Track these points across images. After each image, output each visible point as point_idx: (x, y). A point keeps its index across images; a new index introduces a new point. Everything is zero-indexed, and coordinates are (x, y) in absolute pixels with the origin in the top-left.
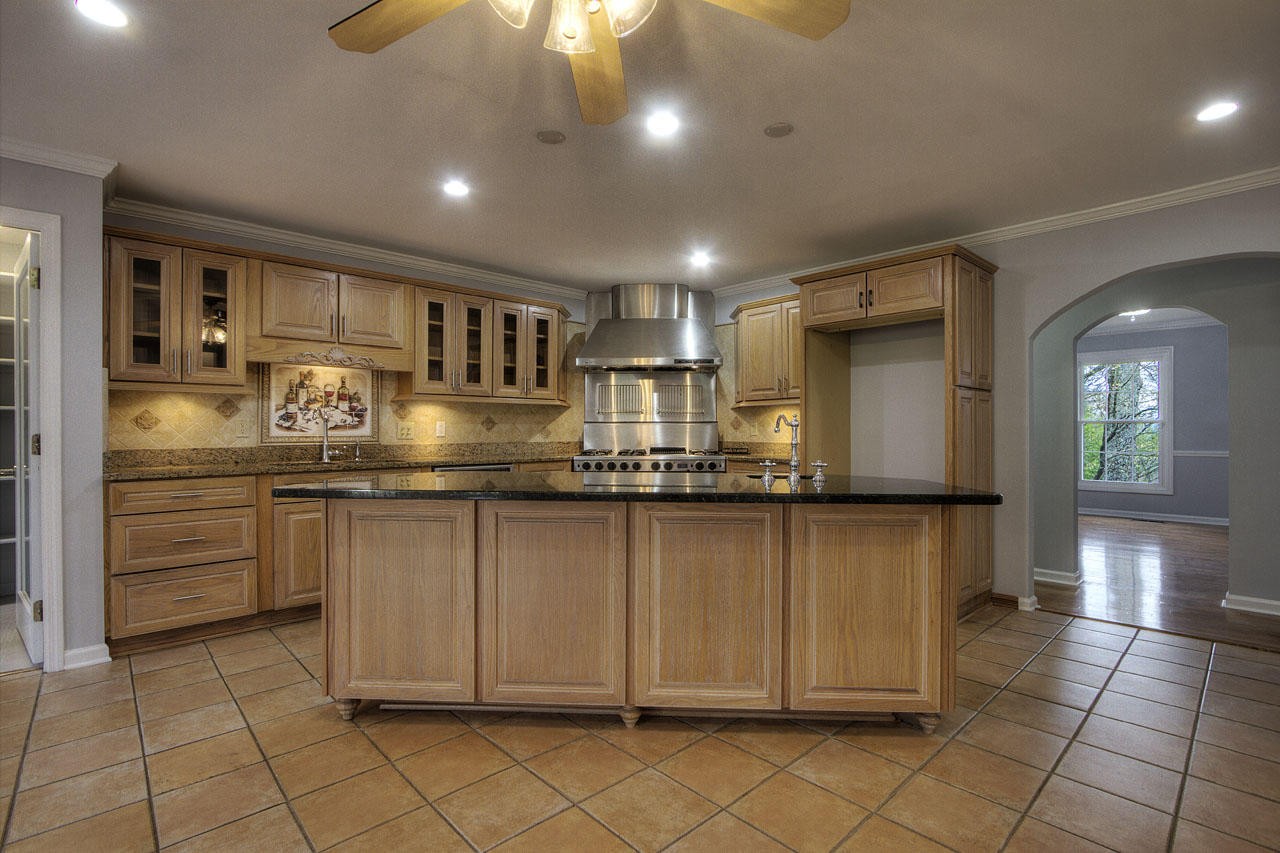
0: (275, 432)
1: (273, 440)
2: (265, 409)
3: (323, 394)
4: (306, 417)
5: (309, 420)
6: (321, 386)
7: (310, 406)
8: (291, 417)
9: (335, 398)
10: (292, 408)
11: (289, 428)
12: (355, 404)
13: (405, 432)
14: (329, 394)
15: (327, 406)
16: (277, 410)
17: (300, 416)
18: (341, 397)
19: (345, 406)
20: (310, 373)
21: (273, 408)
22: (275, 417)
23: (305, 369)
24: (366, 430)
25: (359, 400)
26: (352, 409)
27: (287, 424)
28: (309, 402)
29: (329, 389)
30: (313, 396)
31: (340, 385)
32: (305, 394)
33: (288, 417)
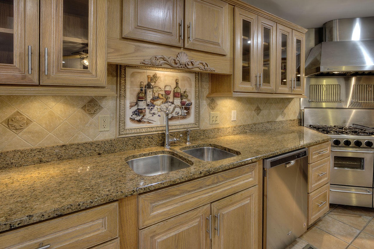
0: (130, 125)
1: (128, 132)
2: (122, 106)
3: (163, 93)
4: (152, 112)
5: (154, 114)
6: (162, 87)
7: (155, 103)
8: (142, 113)
9: (171, 96)
10: (142, 105)
11: (139, 121)
12: (184, 100)
13: (214, 119)
14: (167, 93)
15: (166, 102)
16: (131, 106)
17: (147, 111)
18: (176, 95)
19: (177, 101)
20: (155, 76)
21: (128, 105)
22: (129, 112)
23: (151, 72)
24: (191, 119)
25: (187, 97)
26: (183, 104)
27: (138, 118)
28: (154, 99)
29: (168, 89)
30: (156, 95)
31: (174, 85)
32: (151, 93)
33: (139, 112)
